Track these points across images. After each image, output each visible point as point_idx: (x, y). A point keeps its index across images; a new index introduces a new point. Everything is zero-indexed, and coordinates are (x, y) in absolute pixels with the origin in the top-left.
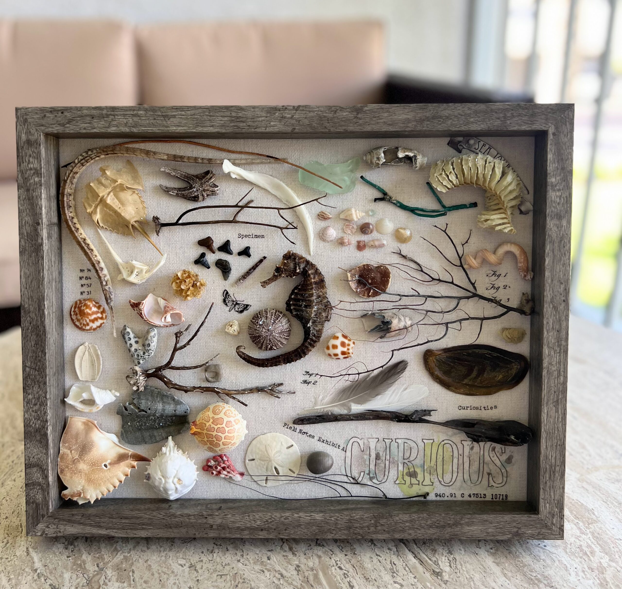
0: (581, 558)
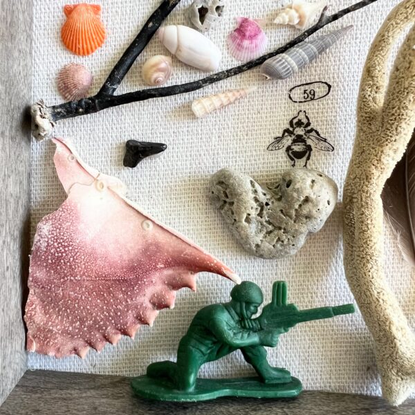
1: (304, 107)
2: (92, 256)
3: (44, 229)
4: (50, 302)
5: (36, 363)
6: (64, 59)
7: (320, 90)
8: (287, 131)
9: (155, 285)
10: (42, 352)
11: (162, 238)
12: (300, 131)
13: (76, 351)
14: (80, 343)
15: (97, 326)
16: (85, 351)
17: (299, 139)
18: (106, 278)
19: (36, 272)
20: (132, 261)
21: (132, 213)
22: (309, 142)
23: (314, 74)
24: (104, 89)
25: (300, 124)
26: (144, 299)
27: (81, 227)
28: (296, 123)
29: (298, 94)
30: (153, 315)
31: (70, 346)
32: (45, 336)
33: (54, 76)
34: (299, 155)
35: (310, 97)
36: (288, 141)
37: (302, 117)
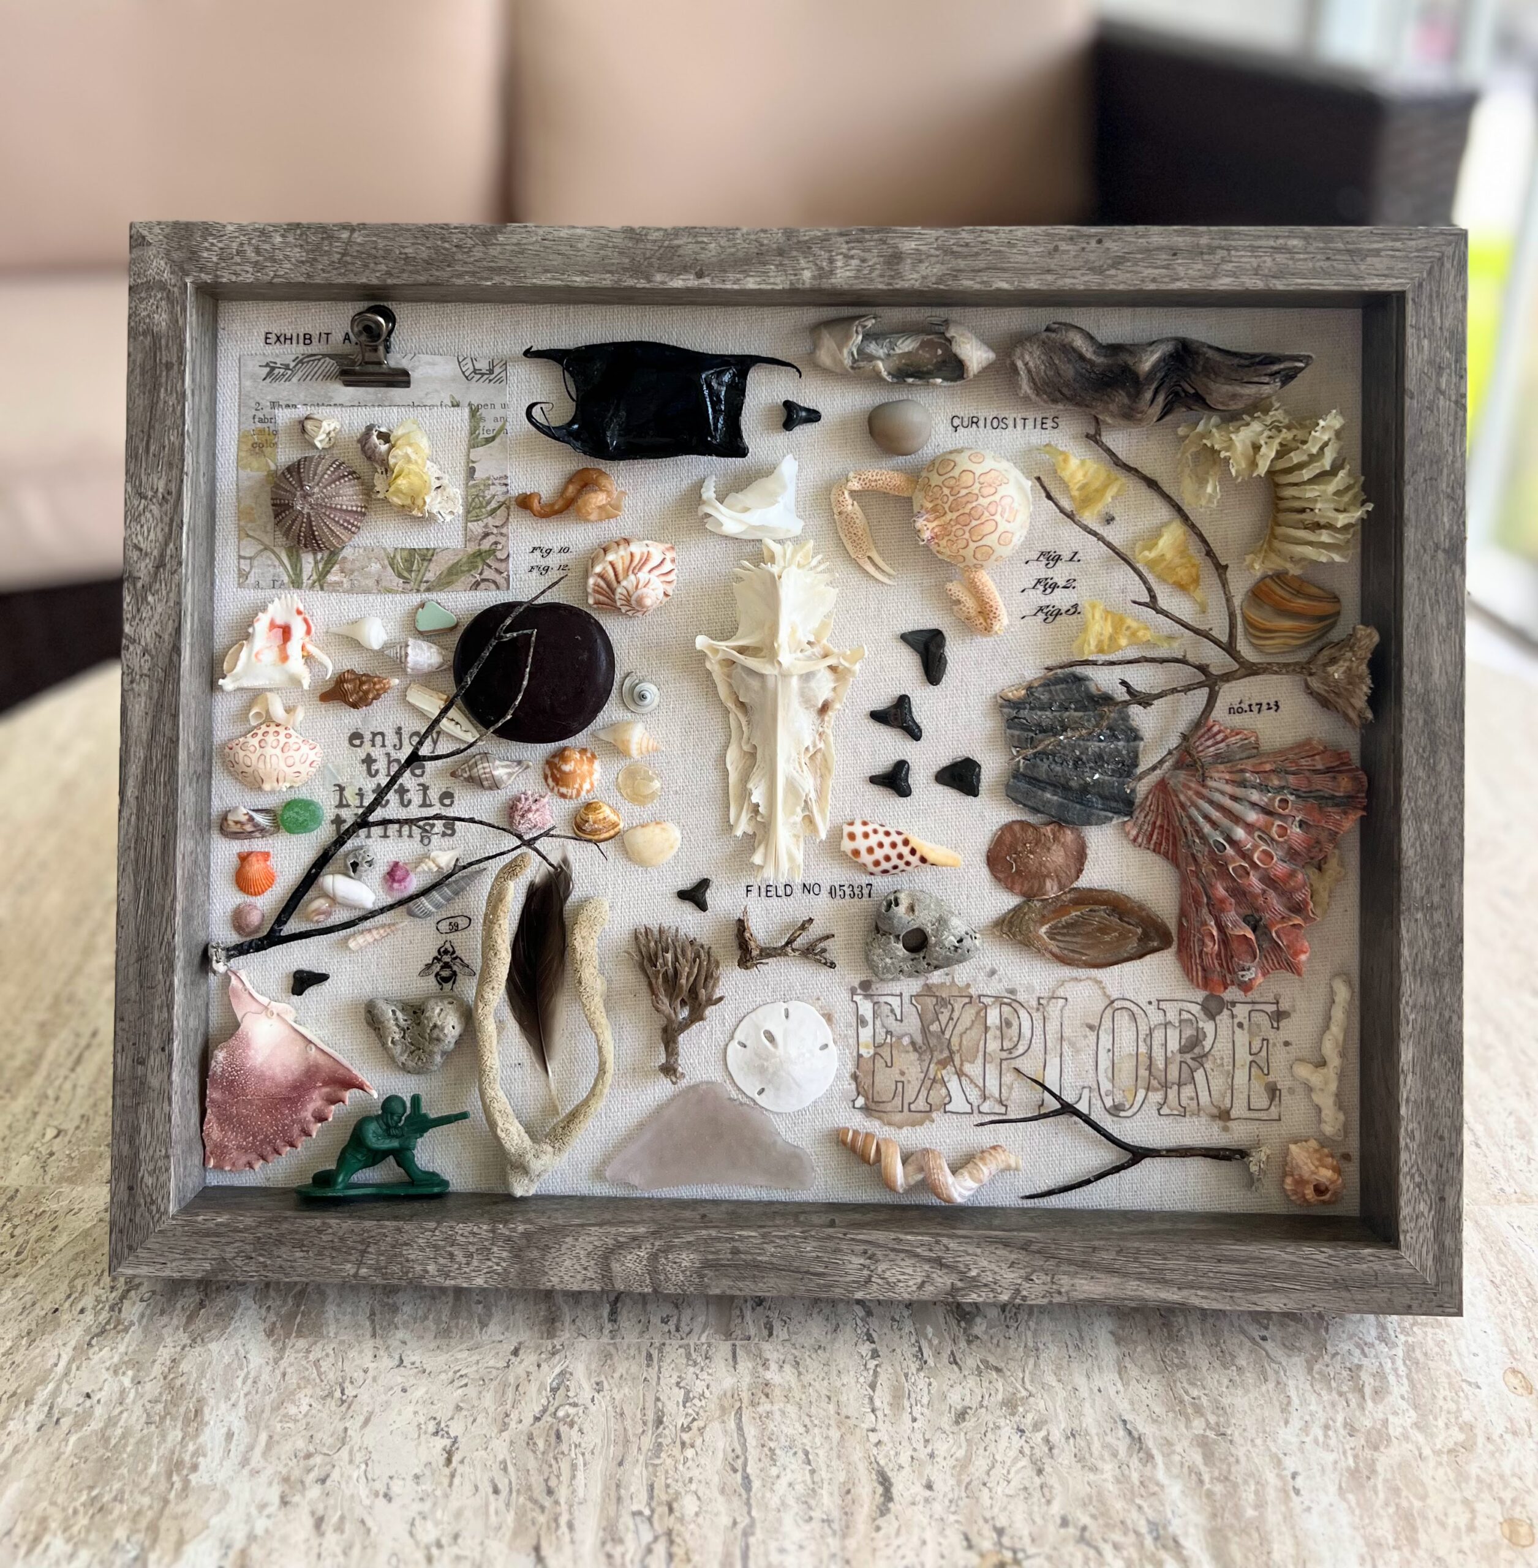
0: (1341, 1394)
1: (450, 937)
2: (261, 1078)
3: (220, 1055)
4: (225, 1120)
5: (214, 1179)
6: (238, 899)
7: (463, 922)
8: (435, 958)
9: (315, 1102)
10: (219, 1167)
11: (321, 1060)
12: (447, 958)
13: (250, 1165)
14: (252, 1156)
15: (266, 1141)
16: (258, 1165)
17: (446, 966)
18: (273, 1097)
19: (213, 1094)
20: (295, 1081)
21: (299, 1038)
22: (455, 968)
23: (457, 908)
24: (272, 930)
25: (446, 952)
26: (308, 1114)
27: (252, 1053)
28: (443, 952)
29: (444, 926)
30: (315, 1128)
31: (244, 1160)
32: (221, 1151)
33: (229, 913)
34: (446, 980)
35: (455, 928)
36: (437, 967)
37: (448, 945)
